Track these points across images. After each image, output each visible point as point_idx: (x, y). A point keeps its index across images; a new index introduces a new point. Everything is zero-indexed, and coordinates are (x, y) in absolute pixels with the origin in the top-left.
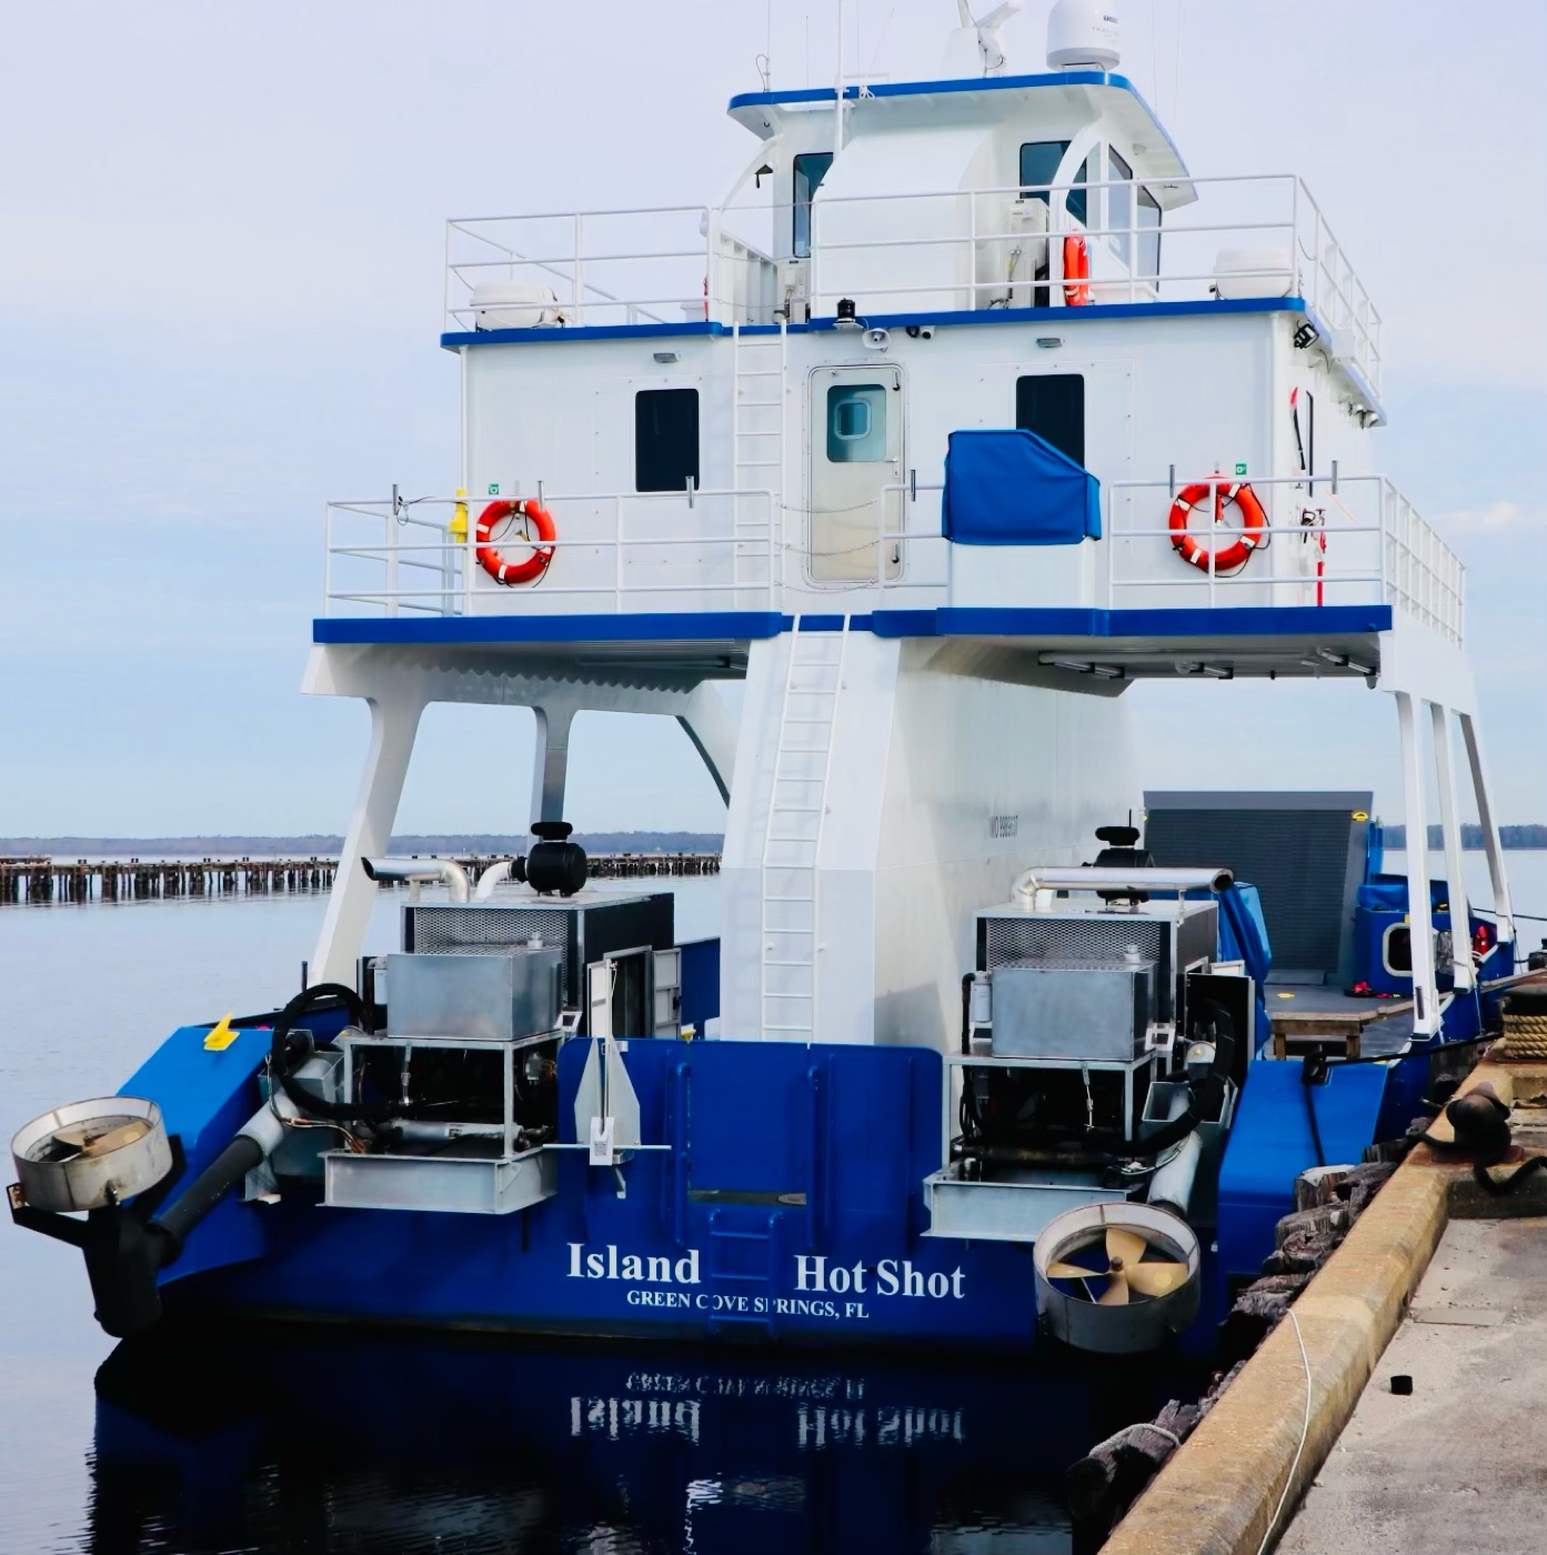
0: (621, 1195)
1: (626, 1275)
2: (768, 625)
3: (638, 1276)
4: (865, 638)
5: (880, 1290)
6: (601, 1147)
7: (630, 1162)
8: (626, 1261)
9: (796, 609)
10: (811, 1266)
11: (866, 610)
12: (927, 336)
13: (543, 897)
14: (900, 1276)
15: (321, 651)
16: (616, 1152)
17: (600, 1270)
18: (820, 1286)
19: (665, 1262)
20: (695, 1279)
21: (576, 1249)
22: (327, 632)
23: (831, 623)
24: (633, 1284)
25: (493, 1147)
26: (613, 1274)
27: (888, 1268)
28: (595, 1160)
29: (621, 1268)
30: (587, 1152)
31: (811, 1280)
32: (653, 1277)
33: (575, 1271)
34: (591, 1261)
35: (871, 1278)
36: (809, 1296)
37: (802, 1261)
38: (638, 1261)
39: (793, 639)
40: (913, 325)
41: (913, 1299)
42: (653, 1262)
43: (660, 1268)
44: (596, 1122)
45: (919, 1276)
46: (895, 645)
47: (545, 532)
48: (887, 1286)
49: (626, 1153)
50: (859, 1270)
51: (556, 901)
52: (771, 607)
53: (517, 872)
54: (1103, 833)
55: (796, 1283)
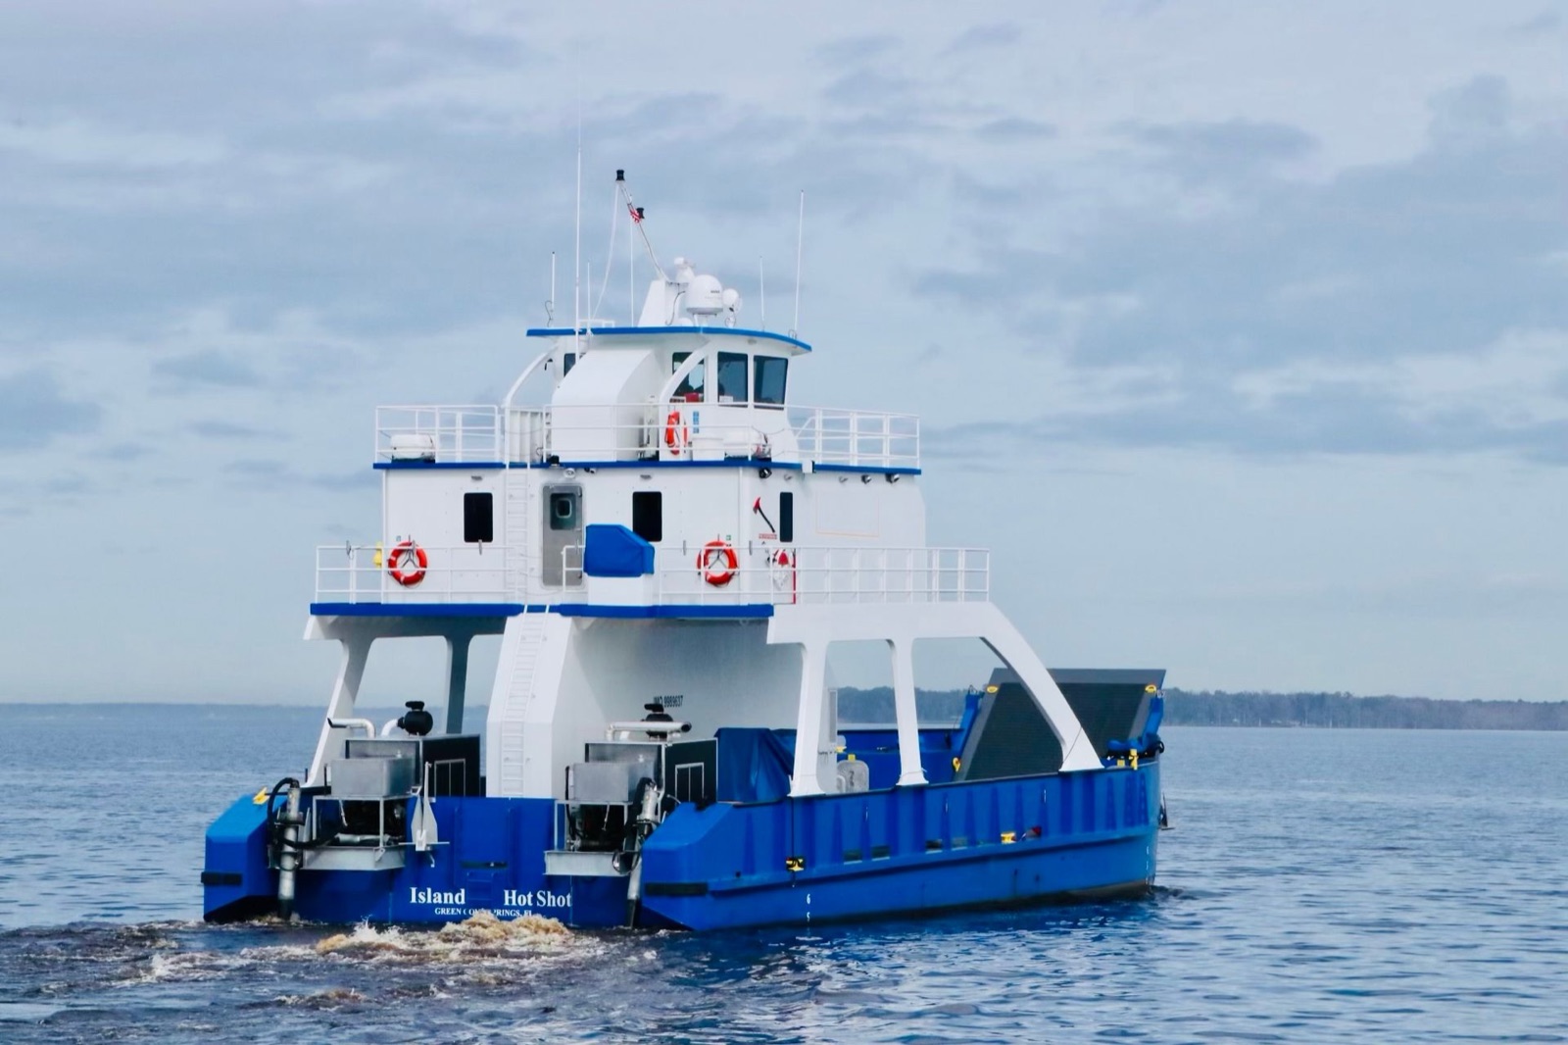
0: (433, 866)
1: (435, 901)
2: (515, 610)
3: (440, 901)
4: (557, 615)
5: (538, 904)
6: (421, 843)
7: (435, 850)
8: (435, 895)
9: (526, 602)
10: (510, 894)
11: (557, 602)
12: (592, 472)
13: (412, 736)
14: (546, 897)
15: (313, 619)
16: (428, 845)
17: (424, 900)
18: (514, 903)
19: (451, 895)
20: (463, 902)
21: (414, 890)
22: (318, 609)
23: (540, 609)
24: (438, 905)
25: (376, 843)
26: (429, 901)
27: (541, 894)
28: (418, 849)
29: (433, 898)
30: (414, 846)
31: (510, 901)
32: (446, 902)
33: (414, 900)
34: (420, 895)
35: (534, 899)
36: (510, 908)
37: (507, 892)
38: (440, 895)
39: (524, 616)
40: (587, 467)
41: (551, 908)
42: (446, 895)
43: (449, 897)
44: (419, 832)
45: (554, 898)
46: (569, 620)
47: (423, 563)
48: (541, 903)
49: (433, 846)
50: (530, 896)
51: (417, 738)
52: (516, 601)
53: (401, 724)
54: (648, 707)
55: (504, 901)
